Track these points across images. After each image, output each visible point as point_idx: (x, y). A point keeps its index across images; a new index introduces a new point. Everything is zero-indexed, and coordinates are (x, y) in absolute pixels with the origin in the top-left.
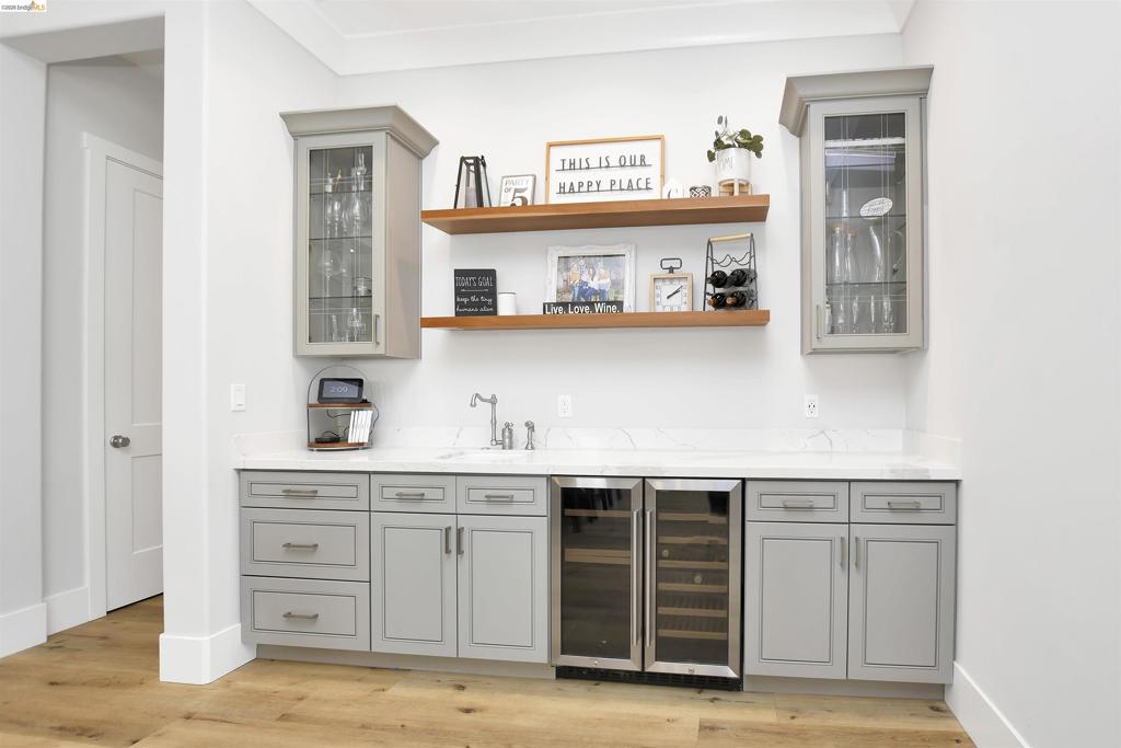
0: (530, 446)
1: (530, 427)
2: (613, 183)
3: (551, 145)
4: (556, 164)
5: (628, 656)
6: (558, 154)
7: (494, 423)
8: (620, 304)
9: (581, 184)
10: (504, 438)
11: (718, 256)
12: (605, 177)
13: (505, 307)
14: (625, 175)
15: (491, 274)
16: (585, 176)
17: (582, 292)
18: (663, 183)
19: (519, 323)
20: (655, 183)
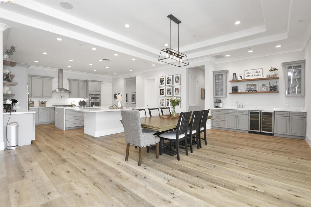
0: (243, 108)
1: (243, 105)
2: (255, 75)
3: (245, 71)
4: (246, 73)
5: (258, 130)
6: (246, 72)
7: (238, 105)
8: (256, 91)
9: (250, 75)
10: (239, 107)
11: (271, 84)
12: (253, 74)
13: (239, 91)
14: (256, 74)
15: (237, 87)
16: (250, 74)
17: (250, 89)
18: (262, 75)
19: (241, 93)
20: (261, 75)
